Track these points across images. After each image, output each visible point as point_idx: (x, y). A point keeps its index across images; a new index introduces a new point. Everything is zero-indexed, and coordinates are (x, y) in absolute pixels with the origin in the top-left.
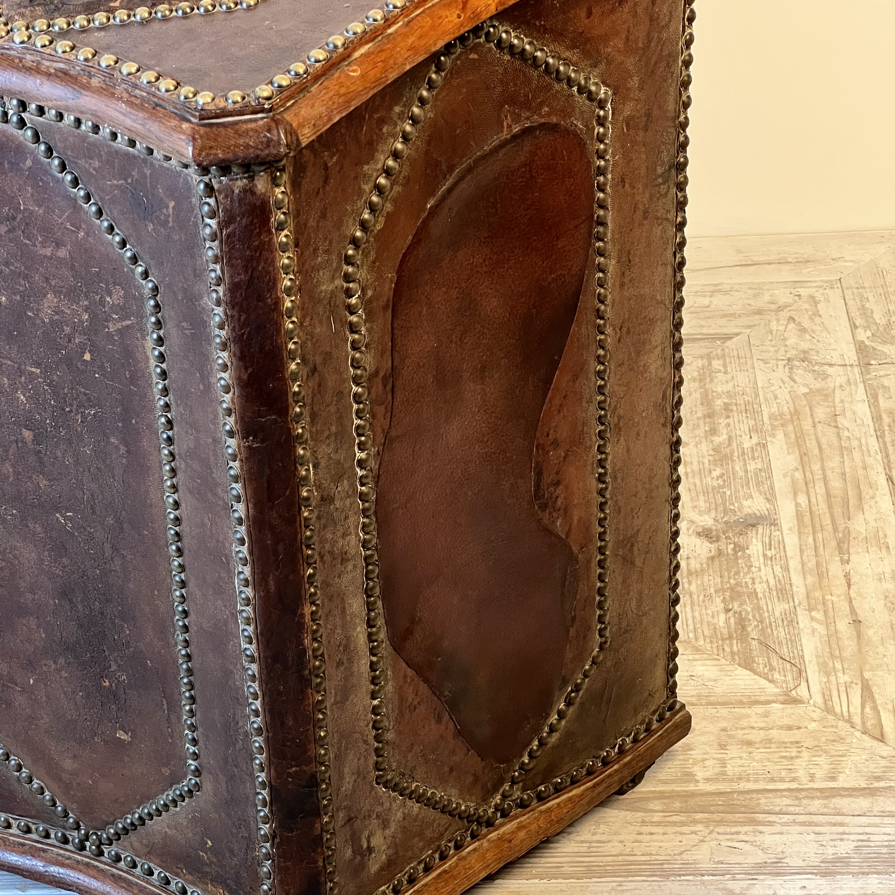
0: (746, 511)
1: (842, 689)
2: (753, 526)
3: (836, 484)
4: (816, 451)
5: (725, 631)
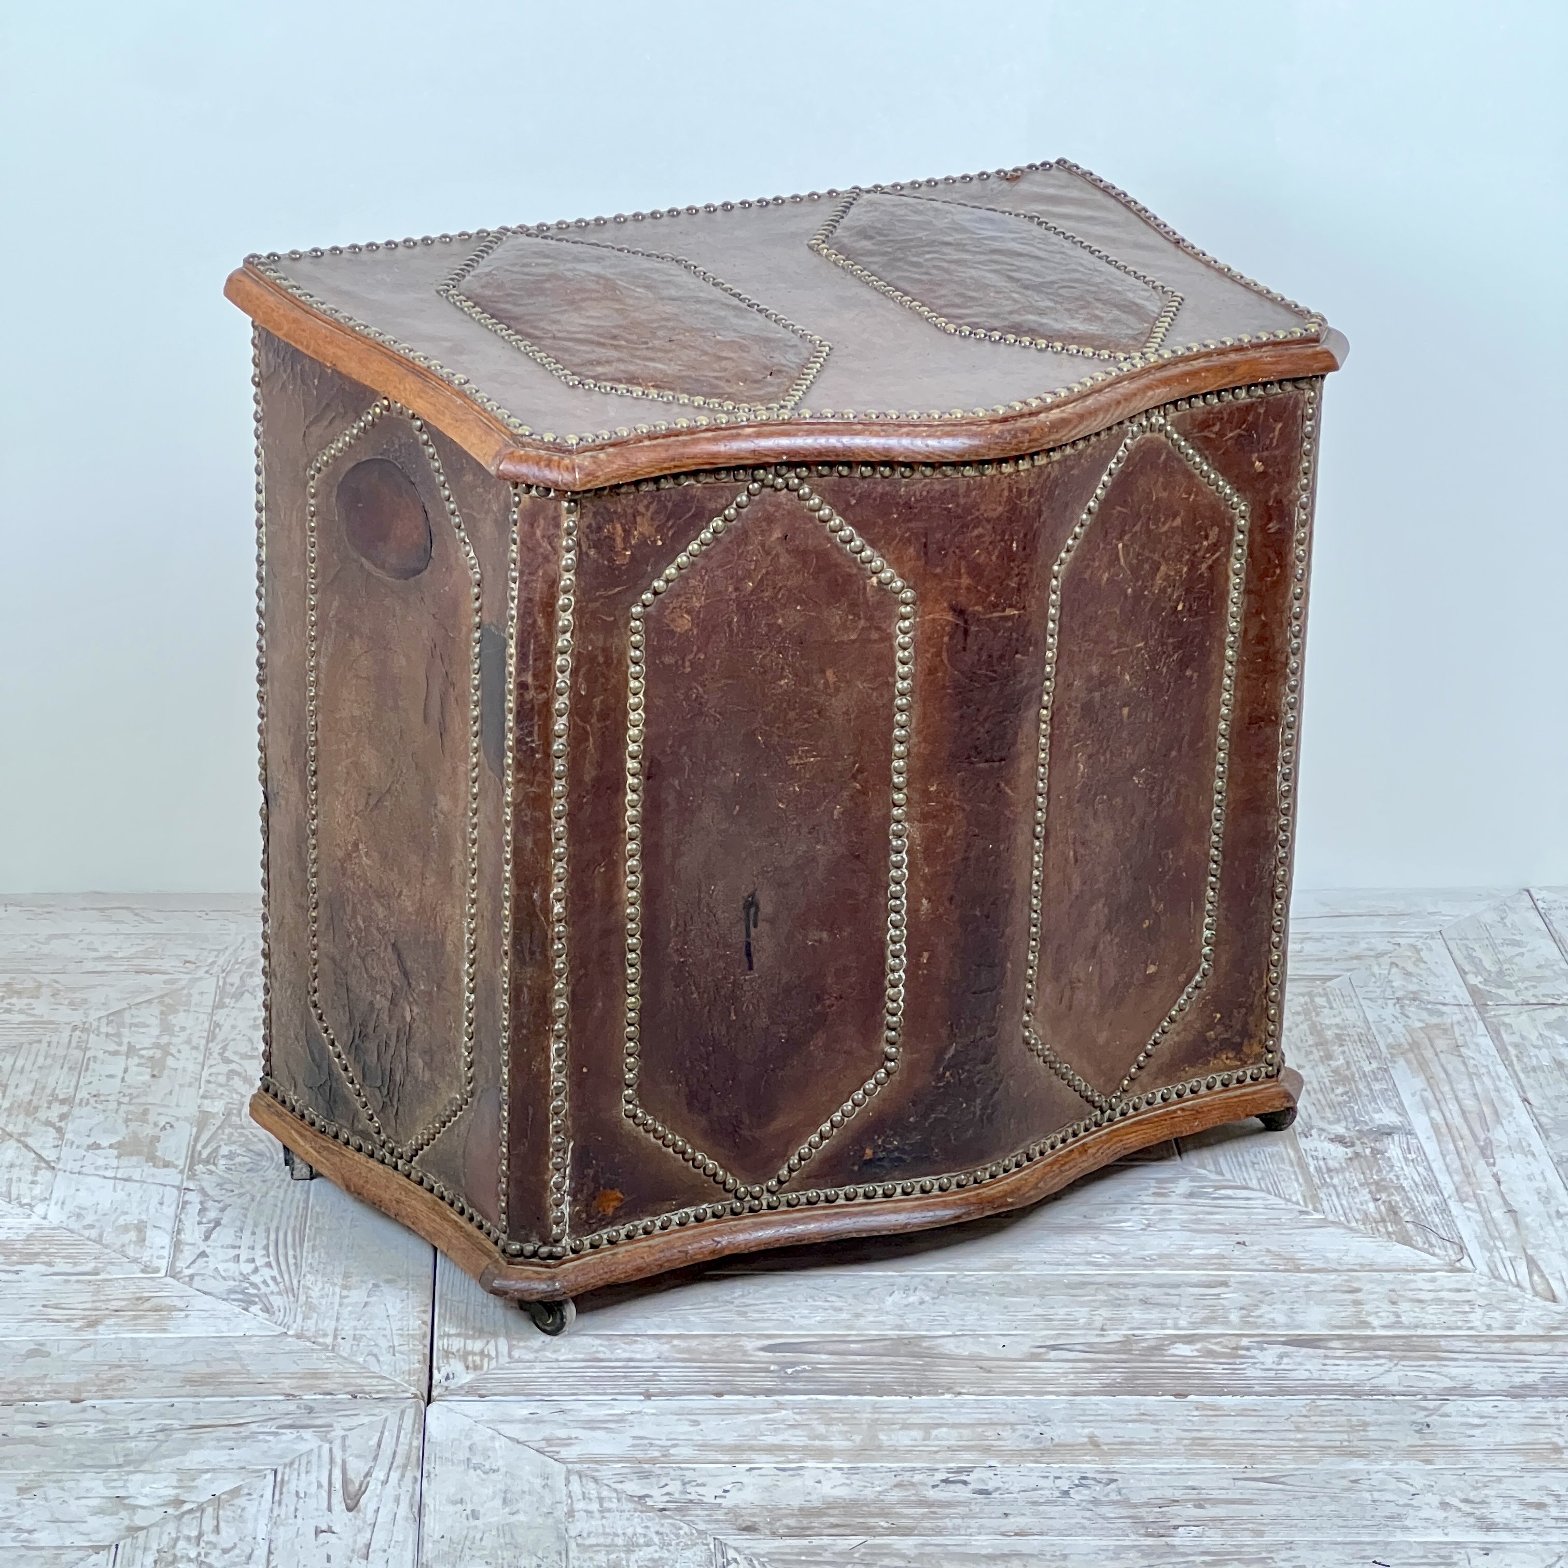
0: (1378, 1122)
1: (1507, 1263)
2: (1389, 1134)
3: (1469, 1103)
4: (1443, 1075)
5: (1377, 1217)
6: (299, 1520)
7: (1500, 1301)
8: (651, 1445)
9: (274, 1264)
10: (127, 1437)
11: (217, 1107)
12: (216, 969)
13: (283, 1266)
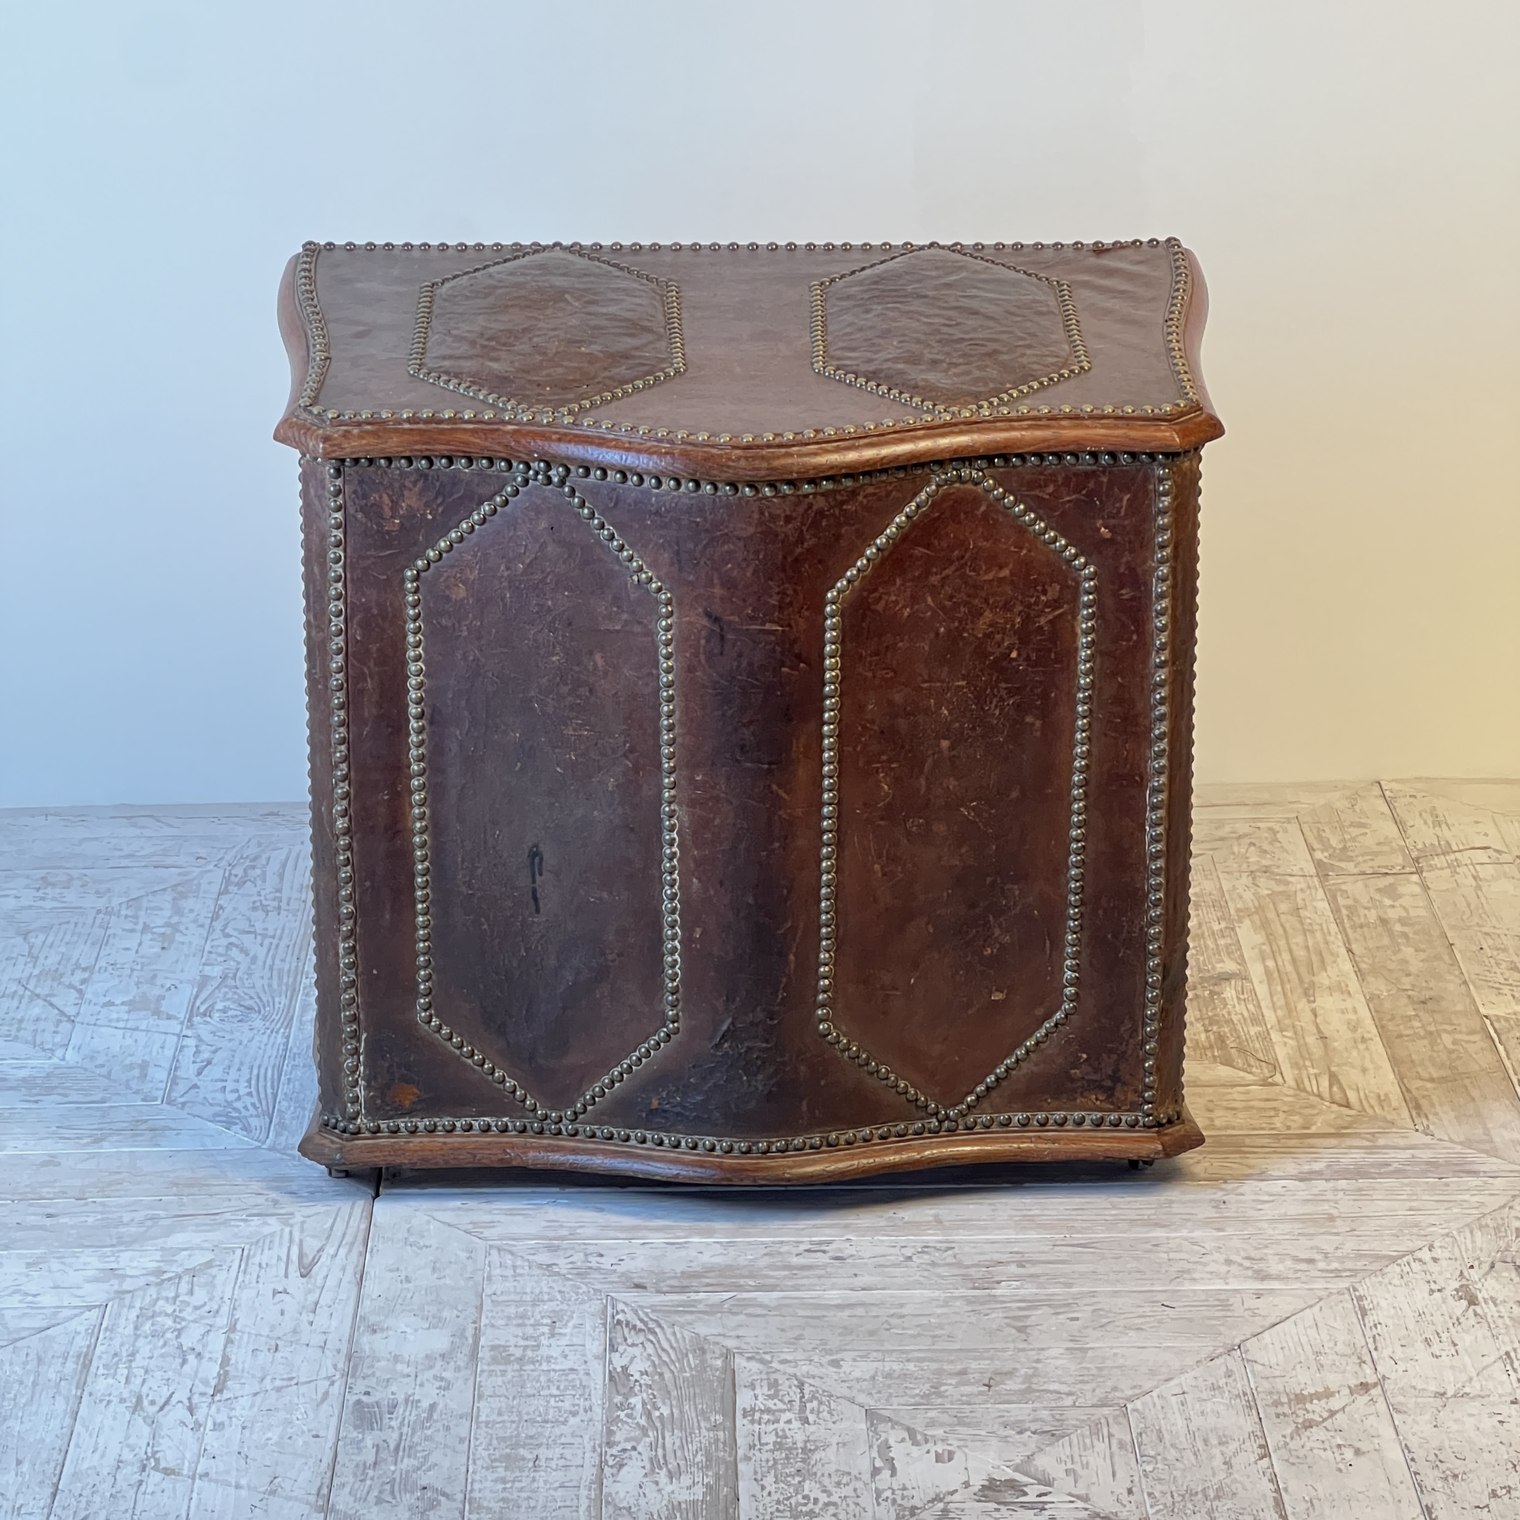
0: (1219, 970)
1: (1312, 1077)
2: (1228, 979)
3: (1300, 953)
4: (1281, 931)
6: (260, 1285)
7: (1301, 1108)
8: (561, 1226)
9: (255, 1093)
10: (121, 1224)
11: (216, 971)
12: (224, 863)
13: (262, 1096)
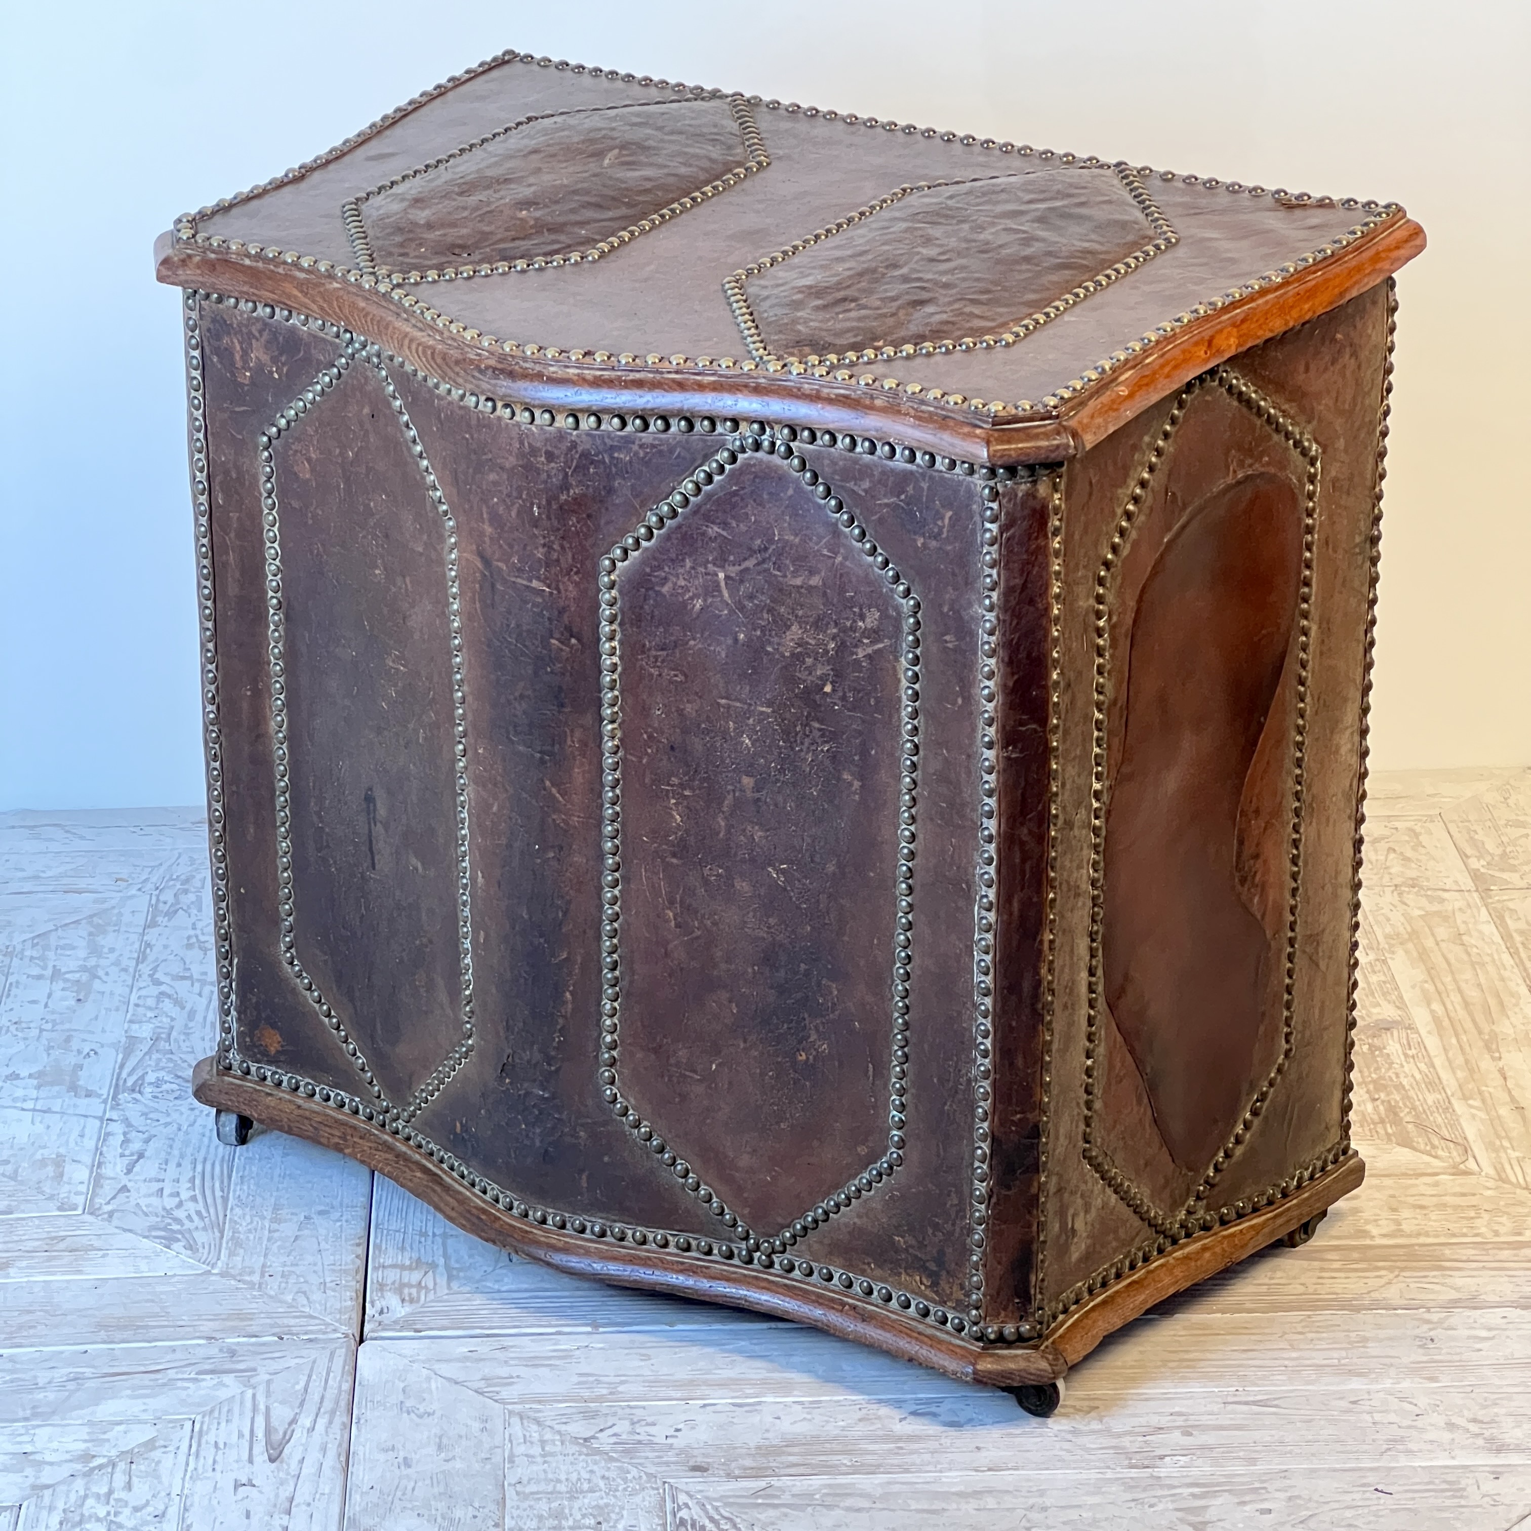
0: (1377, 1017)
2: (1388, 1029)
4: (1444, 965)
6: (218, 1474)
7: (1507, 1205)
8: (599, 1382)
9: (200, 1198)
10: (37, 1387)
11: (145, 1031)
12: (149, 886)
13: (210, 1200)
